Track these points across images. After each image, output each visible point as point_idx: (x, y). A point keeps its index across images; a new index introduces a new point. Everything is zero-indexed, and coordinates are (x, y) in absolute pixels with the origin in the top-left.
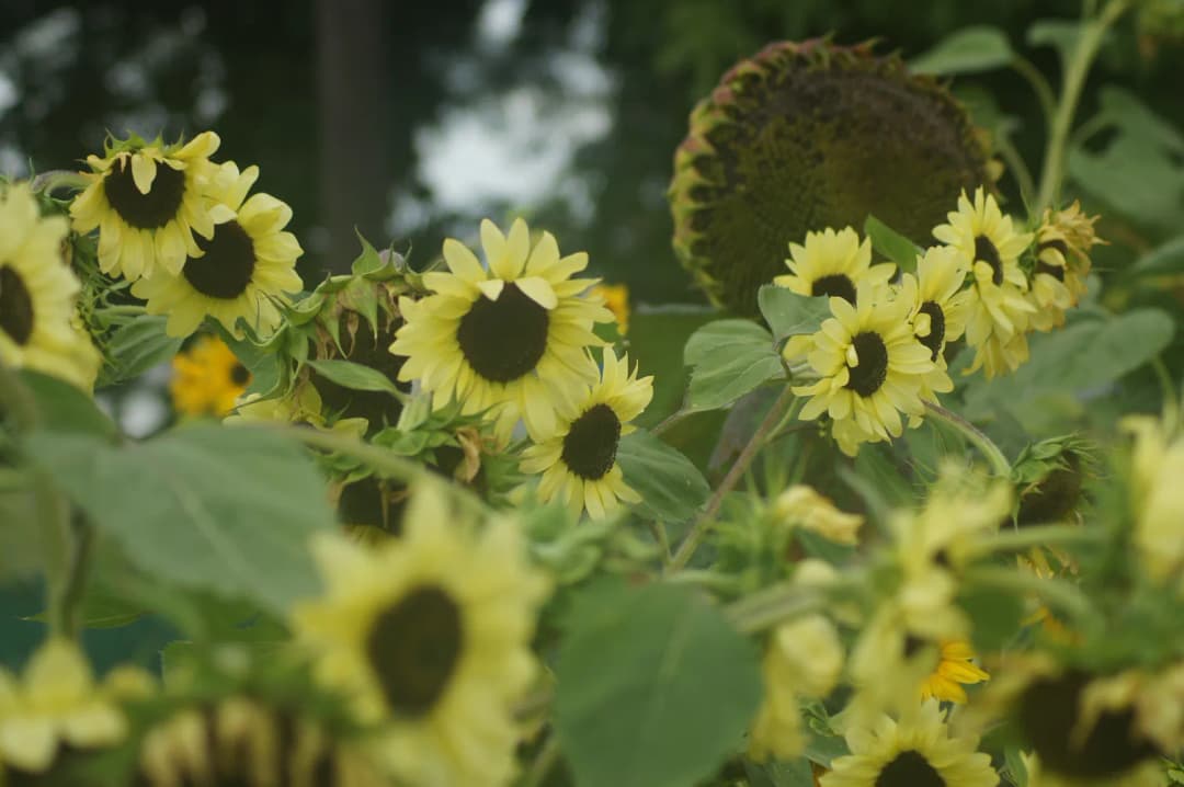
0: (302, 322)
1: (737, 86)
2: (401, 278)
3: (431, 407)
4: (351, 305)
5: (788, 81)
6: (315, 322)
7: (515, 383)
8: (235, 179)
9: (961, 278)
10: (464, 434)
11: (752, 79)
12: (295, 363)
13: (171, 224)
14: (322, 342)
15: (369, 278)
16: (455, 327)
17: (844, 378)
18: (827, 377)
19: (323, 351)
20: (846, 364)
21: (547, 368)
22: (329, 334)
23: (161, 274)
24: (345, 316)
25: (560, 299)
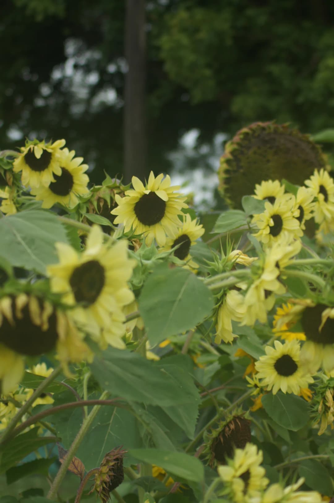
0: (85, 201)
1: (242, 136)
2: (118, 187)
3: (124, 232)
4: (101, 196)
5: (259, 136)
6: (89, 201)
7: (153, 226)
8: (68, 154)
9: (312, 199)
10: (134, 241)
11: (246, 134)
12: (82, 215)
13: (46, 170)
14: (91, 208)
15: (108, 187)
16: (134, 206)
17: (268, 230)
18: (262, 229)
19: (91, 211)
20: (268, 225)
21: (165, 221)
22: (94, 206)
23: (42, 187)
24: (99, 199)
25: (169, 198)
